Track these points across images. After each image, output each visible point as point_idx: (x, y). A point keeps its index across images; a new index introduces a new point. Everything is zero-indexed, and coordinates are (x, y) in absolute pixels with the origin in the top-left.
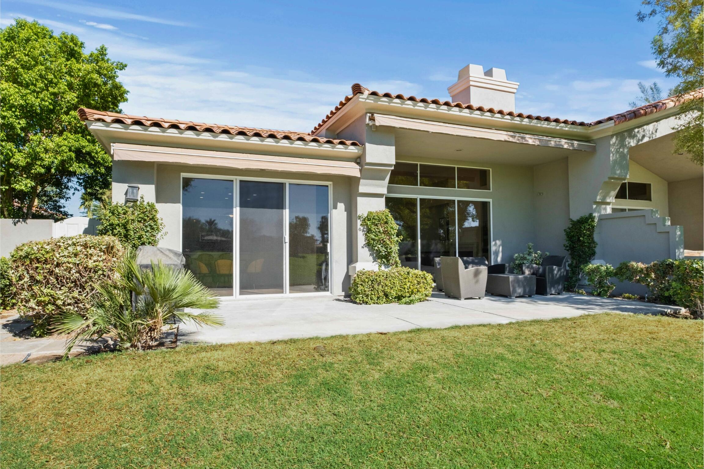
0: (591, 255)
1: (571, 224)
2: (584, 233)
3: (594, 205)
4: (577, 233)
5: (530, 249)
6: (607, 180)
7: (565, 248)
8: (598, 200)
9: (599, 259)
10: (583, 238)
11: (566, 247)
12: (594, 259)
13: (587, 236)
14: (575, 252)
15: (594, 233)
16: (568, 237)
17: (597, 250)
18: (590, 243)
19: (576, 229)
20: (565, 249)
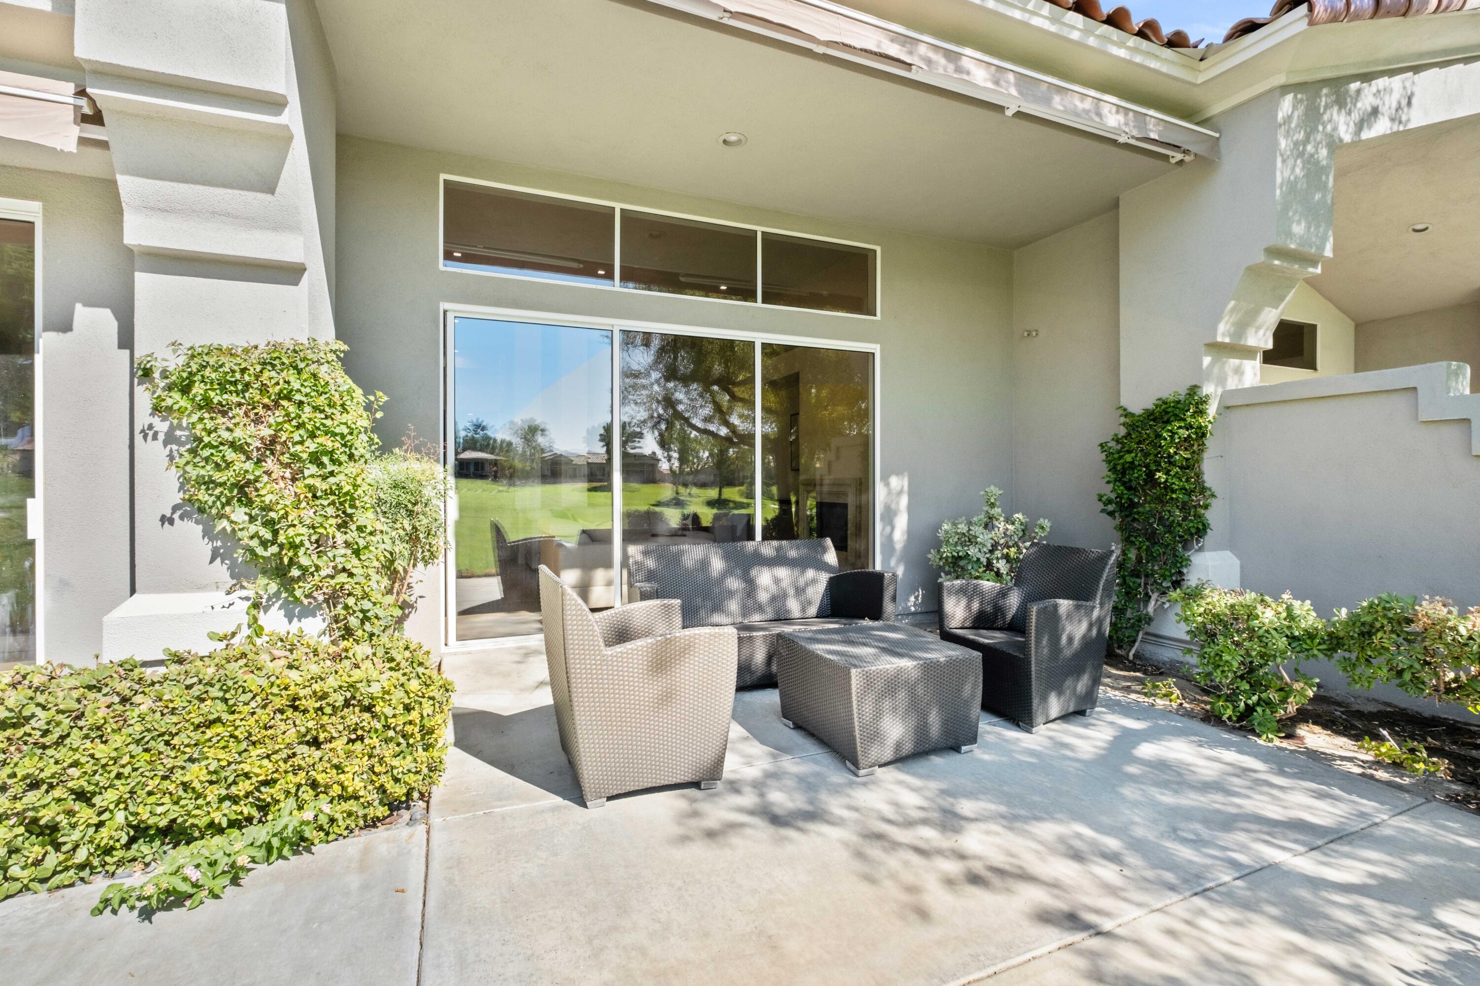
0: (1192, 535)
1: (1124, 424)
2: (1170, 456)
3: (1206, 355)
4: (1146, 455)
5: (992, 505)
6: (1261, 258)
7: (1102, 507)
8: (1219, 339)
9: (1218, 547)
10: (1167, 473)
11: (1105, 504)
12: (1201, 549)
13: (1181, 468)
14: (1134, 520)
15: (1206, 455)
16: (1113, 469)
17: (1210, 516)
18: (1189, 493)
19: (1139, 443)
20: (1103, 511)
